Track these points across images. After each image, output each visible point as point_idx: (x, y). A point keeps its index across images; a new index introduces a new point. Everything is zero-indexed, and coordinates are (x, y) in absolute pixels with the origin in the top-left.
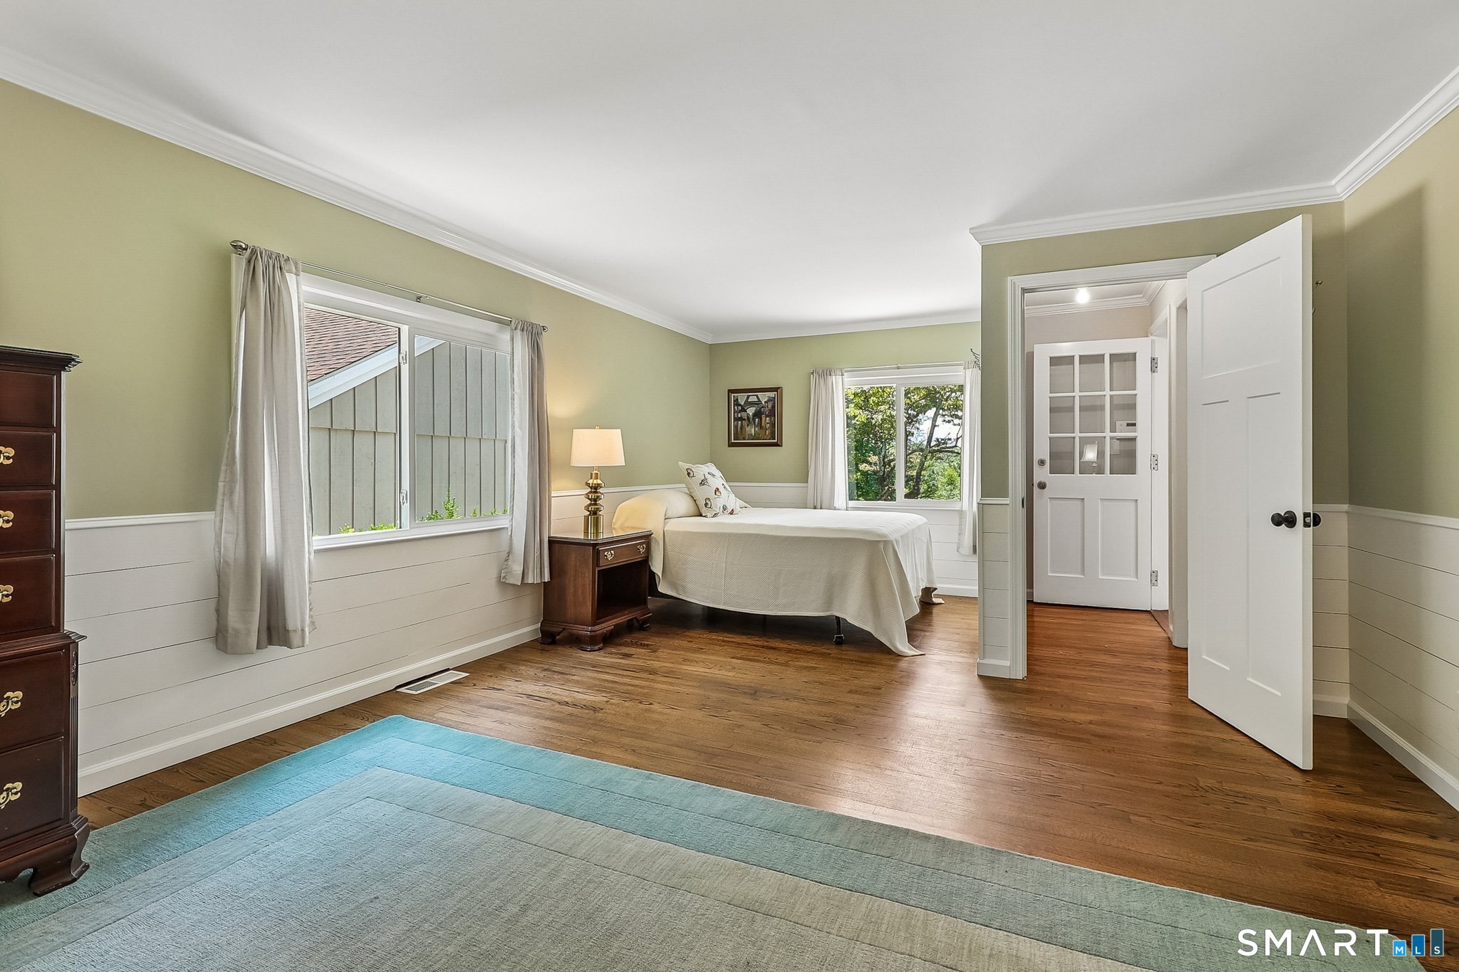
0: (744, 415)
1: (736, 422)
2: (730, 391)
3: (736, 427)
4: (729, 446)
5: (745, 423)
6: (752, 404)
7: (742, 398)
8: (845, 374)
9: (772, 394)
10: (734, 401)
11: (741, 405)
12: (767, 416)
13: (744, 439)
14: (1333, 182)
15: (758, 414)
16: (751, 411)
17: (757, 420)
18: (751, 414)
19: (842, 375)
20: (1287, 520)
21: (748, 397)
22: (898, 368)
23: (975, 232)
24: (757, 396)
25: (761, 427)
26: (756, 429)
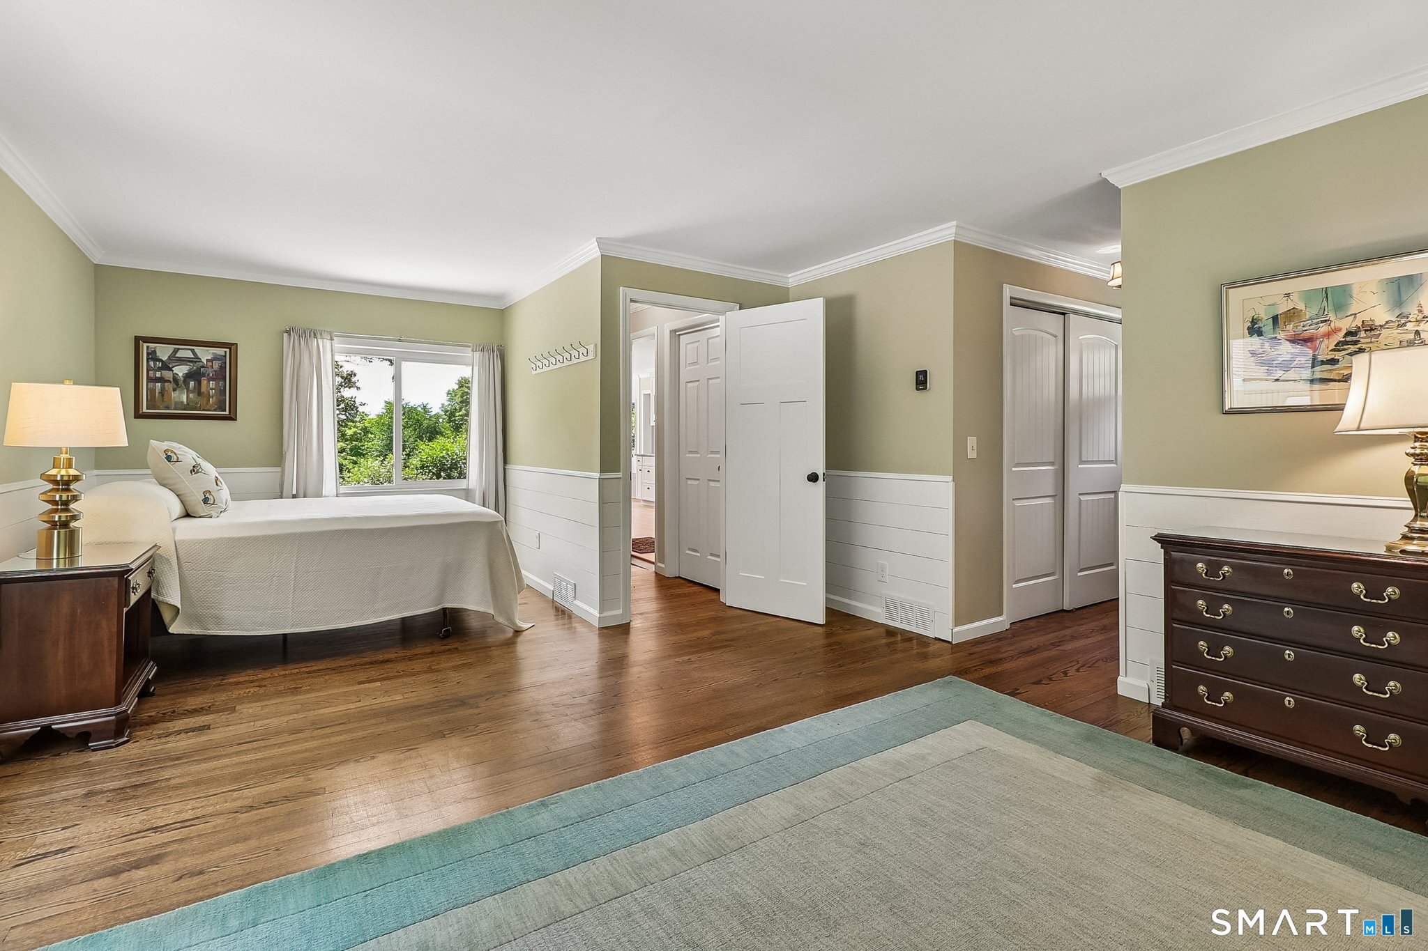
0: (167, 375)
1: (151, 385)
2: (138, 340)
3: (151, 392)
4: (135, 418)
5: (169, 387)
6: (183, 361)
7: (164, 352)
8: (335, 338)
9: (220, 351)
10: (148, 354)
11: (160, 360)
12: (213, 379)
13: (167, 408)
14: (789, 276)
15: (195, 375)
16: (181, 371)
17: (192, 383)
18: (181, 374)
19: (332, 339)
20: (813, 478)
21: (176, 351)
22: (400, 341)
23: (600, 242)
24: (193, 351)
25: (199, 393)
26: (191, 395)
